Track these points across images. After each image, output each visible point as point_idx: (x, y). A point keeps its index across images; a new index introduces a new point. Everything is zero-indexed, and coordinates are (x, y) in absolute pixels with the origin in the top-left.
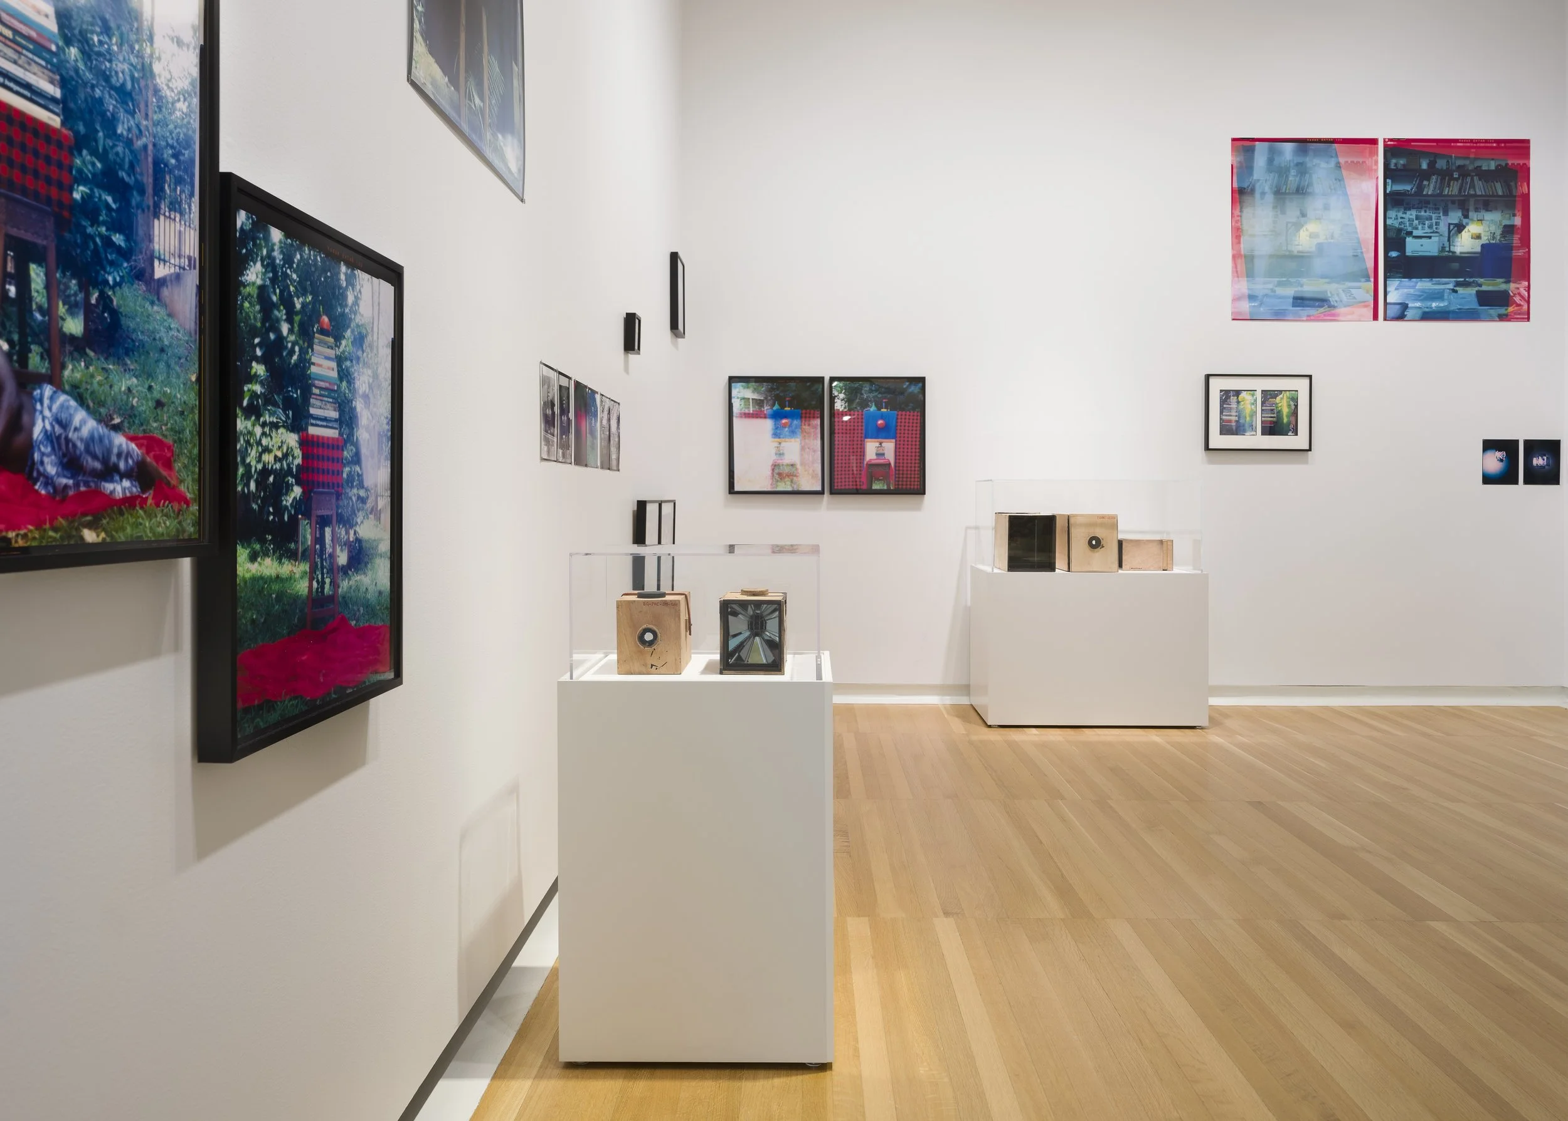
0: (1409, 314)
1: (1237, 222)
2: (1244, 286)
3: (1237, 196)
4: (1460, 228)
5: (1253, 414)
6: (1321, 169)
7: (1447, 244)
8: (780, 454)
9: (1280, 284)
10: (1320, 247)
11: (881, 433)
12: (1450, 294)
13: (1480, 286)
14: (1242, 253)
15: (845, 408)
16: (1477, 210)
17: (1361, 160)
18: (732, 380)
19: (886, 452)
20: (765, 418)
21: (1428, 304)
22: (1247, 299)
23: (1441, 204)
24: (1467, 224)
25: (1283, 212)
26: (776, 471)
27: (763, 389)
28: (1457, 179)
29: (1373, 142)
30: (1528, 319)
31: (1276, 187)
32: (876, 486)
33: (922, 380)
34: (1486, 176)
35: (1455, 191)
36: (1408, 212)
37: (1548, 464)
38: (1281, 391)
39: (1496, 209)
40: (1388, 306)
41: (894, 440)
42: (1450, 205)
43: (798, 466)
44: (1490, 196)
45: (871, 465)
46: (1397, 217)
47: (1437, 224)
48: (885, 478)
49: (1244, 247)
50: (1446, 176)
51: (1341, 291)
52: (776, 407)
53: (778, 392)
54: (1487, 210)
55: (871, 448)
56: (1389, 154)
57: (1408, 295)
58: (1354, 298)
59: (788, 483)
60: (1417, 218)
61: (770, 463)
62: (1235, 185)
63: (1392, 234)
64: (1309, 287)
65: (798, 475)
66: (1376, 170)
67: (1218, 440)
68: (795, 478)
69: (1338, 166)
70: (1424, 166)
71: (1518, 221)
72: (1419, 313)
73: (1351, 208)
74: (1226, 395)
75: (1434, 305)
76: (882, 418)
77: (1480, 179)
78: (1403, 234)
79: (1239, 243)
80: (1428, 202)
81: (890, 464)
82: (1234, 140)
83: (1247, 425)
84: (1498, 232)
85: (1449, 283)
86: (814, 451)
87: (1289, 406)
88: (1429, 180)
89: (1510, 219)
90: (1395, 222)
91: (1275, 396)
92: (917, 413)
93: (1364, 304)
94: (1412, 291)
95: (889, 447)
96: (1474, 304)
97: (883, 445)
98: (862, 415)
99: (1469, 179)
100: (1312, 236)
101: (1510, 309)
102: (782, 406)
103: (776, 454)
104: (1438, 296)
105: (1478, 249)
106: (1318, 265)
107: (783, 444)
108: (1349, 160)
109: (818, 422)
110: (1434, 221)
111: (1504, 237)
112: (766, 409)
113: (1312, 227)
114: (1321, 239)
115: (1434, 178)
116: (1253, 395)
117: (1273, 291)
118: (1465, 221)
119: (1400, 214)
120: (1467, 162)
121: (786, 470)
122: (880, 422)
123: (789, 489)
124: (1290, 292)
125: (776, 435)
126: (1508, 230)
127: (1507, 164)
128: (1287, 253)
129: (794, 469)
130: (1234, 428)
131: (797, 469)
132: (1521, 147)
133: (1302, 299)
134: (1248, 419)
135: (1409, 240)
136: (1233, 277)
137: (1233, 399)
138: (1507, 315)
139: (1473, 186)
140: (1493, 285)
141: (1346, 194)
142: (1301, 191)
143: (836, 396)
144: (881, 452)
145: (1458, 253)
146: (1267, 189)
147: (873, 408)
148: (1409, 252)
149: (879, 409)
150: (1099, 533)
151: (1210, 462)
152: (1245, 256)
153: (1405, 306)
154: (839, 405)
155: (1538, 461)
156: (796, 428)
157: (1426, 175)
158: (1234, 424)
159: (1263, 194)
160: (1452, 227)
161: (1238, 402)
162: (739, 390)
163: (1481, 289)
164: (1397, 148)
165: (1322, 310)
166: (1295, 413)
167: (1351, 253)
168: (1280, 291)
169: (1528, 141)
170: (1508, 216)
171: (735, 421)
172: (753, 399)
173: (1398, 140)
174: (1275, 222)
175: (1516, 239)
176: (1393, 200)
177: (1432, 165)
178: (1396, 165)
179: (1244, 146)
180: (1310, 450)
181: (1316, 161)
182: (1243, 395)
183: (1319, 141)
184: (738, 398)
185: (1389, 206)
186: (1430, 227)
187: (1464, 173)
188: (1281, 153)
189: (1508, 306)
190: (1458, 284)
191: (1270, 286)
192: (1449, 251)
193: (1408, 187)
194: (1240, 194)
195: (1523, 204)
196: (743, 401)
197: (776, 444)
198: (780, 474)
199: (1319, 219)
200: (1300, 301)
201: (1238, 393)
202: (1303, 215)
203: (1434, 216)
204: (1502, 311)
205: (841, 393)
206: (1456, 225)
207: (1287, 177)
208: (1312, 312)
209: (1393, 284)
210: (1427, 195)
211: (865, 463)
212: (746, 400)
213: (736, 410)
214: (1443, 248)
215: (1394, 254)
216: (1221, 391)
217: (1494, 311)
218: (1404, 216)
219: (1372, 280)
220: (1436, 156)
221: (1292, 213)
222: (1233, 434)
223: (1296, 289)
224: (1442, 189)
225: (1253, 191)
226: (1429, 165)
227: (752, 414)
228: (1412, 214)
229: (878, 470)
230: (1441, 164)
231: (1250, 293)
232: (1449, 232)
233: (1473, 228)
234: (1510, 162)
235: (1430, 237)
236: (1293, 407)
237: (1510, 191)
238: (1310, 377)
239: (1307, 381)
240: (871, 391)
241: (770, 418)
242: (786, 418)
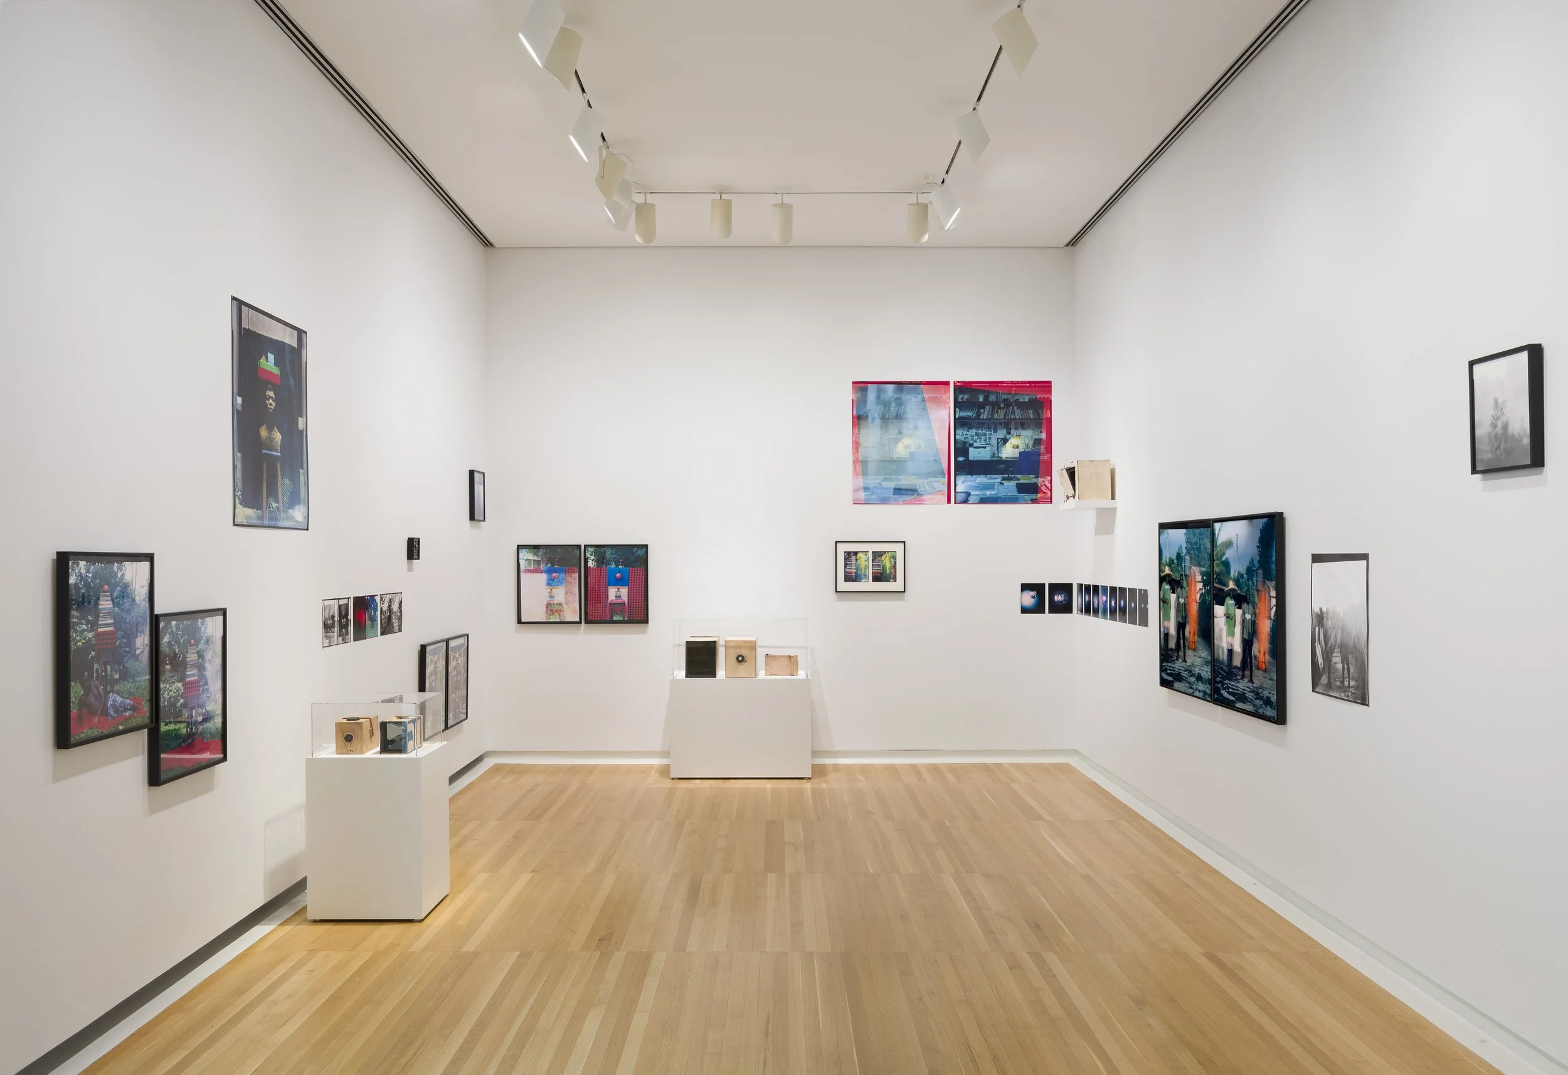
0: (971, 499)
1: (856, 438)
2: (861, 482)
3: (856, 420)
4: (1005, 441)
5: (867, 567)
6: (912, 402)
7: (996, 452)
8: (552, 597)
9: (885, 480)
10: (911, 454)
11: (619, 582)
12: (998, 485)
13: (1019, 480)
14: (860, 459)
15: (595, 565)
16: (1016, 429)
17: (938, 396)
18: (519, 547)
19: (622, 595)
20: (542, 572)
21: (984, 492)
22: (863, 490)
23: (992, 425)
24: (1010, 438)
25: (887, 431)
26: (549, 608)
27: (540, 554)
28: (1003, 408)
29: (947, 383)
30: (1051, 502)
31: (882, 414)
32: (615, 618)
33: (646, 546)
34: (1022, 406)
35: (1002, 416)
36: (971, 431)
37: (1065, 600)
38: (885, 552)
39: (1029, 428)
40: (957, 494)
41: (627, 587)
42: (998, 426)
43: (564, 605)
44: (1025, 419)
45: (611, 604)
46: (962, 434)
47: (990, 438)
48: (622, 612)
49: (861, 456)
50: (995, 406)
51: (925, 484)
52: (549, 565)
53: (550, 555)
54: (1023, 429)
55: (612, 592)
56: (957, 392)
57: (971, 487)
58: (935, 488)
59: (557, 616)
60: (976, 434)
61: (545, 602)
62: (855, 413)
63: (959, 446)
64: (905, 482)
65: (563, 611)
66: (949, 402)
67: (844, 586)
68: (561, 613)
69: (924, 400)
70: (981, 399)
71: (1043, 436)
72: (977, 499)
73: (932, 429)
74: (848, 555)
75: (988, 493)
76: (619, 572)
77: (1018, 408)
78: (967, 445)
79: (858, 452)
80: (984, 424)
81: (625, 603)
82: (854, 383)
83: (862, 576)
84: (1031, 444)
85: (998, 479)
86: (575, 595)
87: (890, 562)
88: (984, 408)
89: (1038, 434)
90: (961, 437)
91: (882, 555)
92: (642, 569)
93: (940, 492)
94: (973, 484)
95: (624, 591)
96: (1014, 492)
97: (620, 590)
98: (606, 570)
99: (1011, 408)
100: (906, 447)
101: (1039, 495)
102: (553, 565)
103: (549, 597)
104: (990, 487)
105: (1018, 456)
106: (911, 467)
107: (554, 590)
108: (931, 396)
109: (577, 575)
110: (988, 436)
111: (1035, 447)
112: (542, 566)
113: (906, 441)
114: (913, 449)
115: (988, 407)
116: (866, 555)
117: (880, 484)
118: (1008, 436)
119: (965, 432)
120: (1010, 397)
121: (556, 607)
122: (618, 575)
123: (559, 620)
124: (892, 485)
125: (549, 584)
126: (1037, 442)
127: (1036, 398)
128: (889, 459)
129: (560, 607)
130: (854, 577)
131: (563, 607)
132: (1046, 386)
133: (900, 489)
134: (863, 571)
135: (971, 449)
136: (853, 475)
137: (853, 558)
138: (1036, 500)
139: (1013, 412)
140: (1029, 479)
141: (929, 419)
142: (899, 417)
143: (589, 558)
144: (619, 595)
145: (1004, 458)
146: (876, 416)
147: (613, 566)
148: (971, 458)
149: (617, 566)
150: (744, 652)
151: (840, 600)
152: (862, 461)
153: (968, 494)
154: (591, 564)
155: (1058, 598)
156: (562, 579)
157: (982, 406)
158: (854, 574)
159: (874, 419)
160: (999, 441)
161: (856, 560)
162: (525, 555)
163: (1019, 482)
164: (963, 387)
165: (912, 497)
166: (895, 567)
167: (932, 459)
168: (885, 484)
169: (1050, 382)
170: (1037, 433)
171: (522, 575)
172: (533, 560)
173: (963, 382)
174: (881, 438)
175: (1042, 449)
176: (960, 423)
177: (986, 398)
178: (962, 399)
179: (861, 387)
180: (904, 591)
181: (909, 397)
182: (860, 555)
183: (911, 383)
184: (523, 559)
185: (958, 427)
186: (985, 440)
187: (1007, 403)
188: (885, 391)
189: (1037, 493)
190: (1004, 479)
191: (879, 481)
192: (998, 457)
193: (970, 414)
194: (859, 419)
195: (1046, 424)
196: (527, 561)
197: (549, 590)
198: (551, 610)
199: (911, 436)
200: (898, 491)
201: (856, 553)
202: (900, 433)
203: (987, 433)
204: (1034, 496)
205: (592, 555)
206: (1002, 439)
207: (890, 407)
208: (907, 498)
209: (960, 479)
210: (983, 419)
211: (608, 602)
212: (529, 560)
213: (522, 567)
214: (994, 454)
215: (961, 459)
216: (845, 552)
217: (1028, 497)
218: (968, 433)
219: (947, 476)
220: (989, 392)
221: (893, 431)
222: (853, 581)
223: (896, 483)
224: (993, 415)
225: (866, 417)
226: (984, 398)
227: (533, 570)
228: (973, 432)
229: (617, 607)
230: (992, 398)
231: (864, 485)
232: (998, 444)
233: (1013, 441)
234: (1038, 396)
235: (985, 448)
236: (893, 563)
237: (1039, 416)
238: (904, 542)
239: (902, 545)
240: (612, 554)
241: (545, 573)
242: (555, 572)
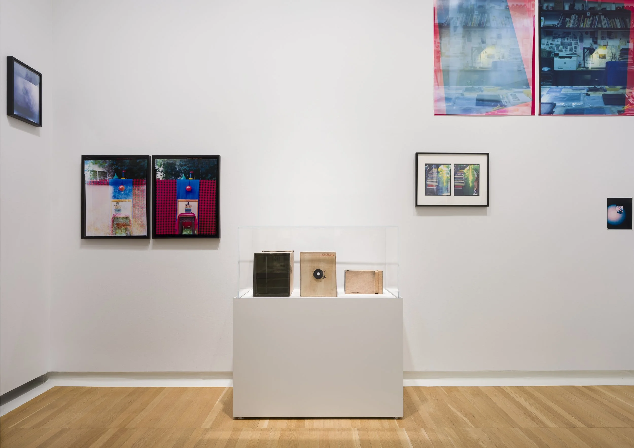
0: (556, 110)
1: (437, 47)
2: (442, 92)
3: (437, 29)
4: (591, 51)
5: (448, 180)
6: (495, 10)
7: (582, 62)
8: (118, 210)
9: (467, 90)
10: (495, 64)
11: (189, 195)
12: (585, 97)
13: (605, 91)
14: (441, 69)
16: (603, 38)
17: (523, 4)
18: (85, 158)
19: (192, 208)
20: (107, 185)
21: (570, 103)
22: (444, 101)
23: (578, 34)
24: (596, 48)
25: (470, 40)
26: (115, 222)
27: (106, 165)
28: (589, 17)
31: (465, 23)
32: (185, 233)
33: (217, 158)
34: (609, 15)
35: (588, 25)
36: (556, 40)
38: (467, 165)
39: (616, 37)
40: (542, 105)
42: (584, 34)
43: (131, 218)
44: (612, 29)
45: (181, 218)
46: (548, 44)
47: (576, 48)
48: (192, 226)
49: (442, 64)
50: (581, 14)
51: (509, 94)
52: (116, 177)
53: (117, 167)
54: (610, 38)
55: (182, 206)
57: (556, 98)
58: (519, 100)
59: (124, 230)
60: (562, 44)
61: (111, 217)
62: (436, 21)
63: (544, 55)
64: (487, 92)
65: (130, 225)
66: (534, 11)
67: (424, 199)
68: (128, 227)
69: (507, 8)
70: (567, 8)
71: (631, 46)
72: (563, 110)
73: (515, 37)
74: (429, 168)
75: (573, 104)
76: (189, 184)
77: (605, 17)
78: (552, 55)
79: (439, 61)
80: (569, 33)
81: (195, 216)
83: (444, 188)
84: (618, 54)
85: (584, 89)
86: (142, 208)
87: (474, 174)
88: (570, 17)
89: (626, 45)
90: (547, 47)
91: (464, 168)
92: (214, 181)
93: (524, 103)
94: (558, 95)
95: (194, 205)
96: (600, 103)
97: (191, 203)
99: (597, 17)
100: (489, 57)
101: (626, 107)
102: (120, 177)
103: (115, 210)
105: (604, 65)
106: (494, 77)
107: (120, 203)
108: (515, 4)
109: (145, 187)
110: (573, 46)
111: (622, 57)
112: (109, 178)
113: (489, 50)
114: (496, 59)
115: (573, 16)
116: (448, 167)
117: (462, 94)
118: (595, 46)
119: (550, 42)
120: (596, 5)
121: (122, 221)
122: (188, 187)
123: (124, 234)
124: (474, 95)
125: (115, 197)
126: (625, 52)
127: (623, 7)
128: (472, 69)
129: (128, 221)
130: (435, 190)
131: (130, 221)
133: (483, 100)
134: (445, 185)
135: (556, 59)
136: (435, 85)
137: (434, 170)
138: (623, 111)
139: (600, 21)
140: (614, 90)
141: (513, 28)
142: (482, 26)
143: (157, 169)
144: (189, 208)
145: (590, 68)
146: (458, 24)
147: (183, 178)
148: (556, 68)
149: (187, 178)
151: (419, 214)
152: (443, 71)
153: (553, 105)
154: (160, 176)
156: (130, 192)
157: (568, 15)
158: (435, 188)
159: (455, 27)
160: (586, 50)
161: (438, 173)
162: (89, 166)
163: (605, 93)
165: (497, 109)
166: (478, 179)
167: (516, 68)
168: (467, 95)
170: (624, 42)
171: (87, 187)
172: (99, 172)
174: (463, 47)
175: (630, 59)
176: (545, 32)
177: (572, 7)
178: (547, 7)
180: (488, 205)
181: (492, 5)
182: (441, 167)
184: (89, 171)
185: (542, 36)
186: (571, 50)
187: (594, 12)
189: (624, 105)
190: (590, 90)
191: (461, 91)
192: (584, 67)
193: (555, 23)
194: (440, 28)
196: (92, 173)
197: (115, 203)
198: (118, 224)
199: (494, 45)
200: (481, 102)
201: (437, 166)
202: (483, 42)
203: (573, 42)
204: (620, 108)
205: (161, 167)
206: (589, 49)
207: (472, 16)
208: (490, 109)
209: (545, 90)
210: (569, 28)
211: (178, 216)
212: (94, 172)
213: (87, 179)
214: (580, 65)
215: (546, 69)
216: (426, 165)
217: (615, 109)
218: (553, 42)
219: (531, 87)
221: (475, 40)
222: (434, 194)
223: (478, 94)
224: (579, 24)
225: (448, 26)
226: (570, 7)
227: (99, 182)
228: (558, 41)
229: (187, 220)
230: (578, 6)
231: (447, 96)
232: (584, 53)
233: (600, 51)
234: (626, 5)
235: (571, 57)
236: (477, 175)
237: (626, 25)
238: (488, 154)
239: (486, 157)
240: (182, 165)
241: (112, 185)
242: (122, 185)
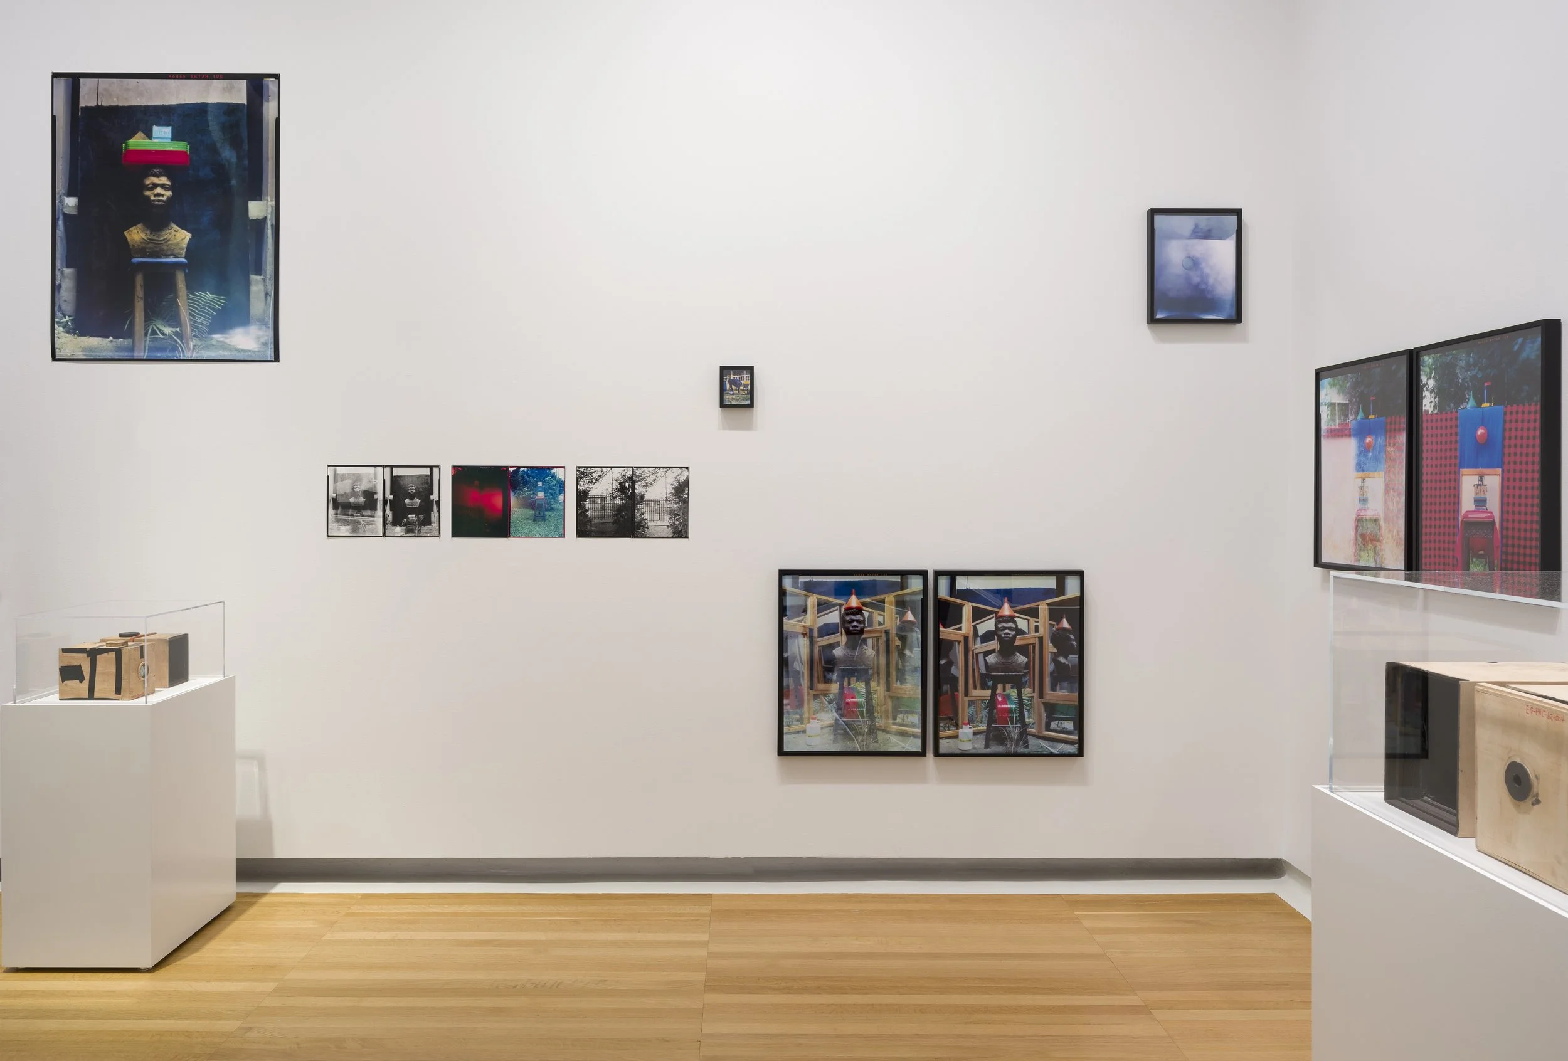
8: (1363, 500)
11: (1483, 455)
15: (1435, 407)
18: (1319, 374)
19: (1488, 496)
20: (1350, 436)
26: (1360, 531)
27: (1348, 385)
32: (1475, 569)
33: (1556, 326)
41: (1499, 471)
43: (1382, 523)
45: (1469, 525)
48: (1486, 551)
52: (1361, 415)
53: (1362, 388)
55: (1468, 488)
59: (1371, 552)
61: (1354, 516)
65: (1381, 538)
68: (1378, 544)
76: (1483, 424)
81: (1494, 522)
86: (1399, 495)
95: (1493, 481)
97: (1486, 479)
98: (1456, 419)
102: (1366, 413)
103: (1360, 500)
107: (1367, 480)
109: (1404, 439)
112: (1352, 420)
121: (1369, 528)
122: (1480, 431)
123: (1372, 563)
125: (1360, 467)
129: (1377, 528)
131: (1380, 528)
143: (1424, 385)
144: (1482, 496)
147: (1471, 404)
149: (1479, 403)
154: (1428, 403)
156: (1380, 452)
162: (1327, 391)
171: (1324, 442)
172: (1339, 404)
184: (1325, 405)
196: (1329, 408)
197: (1360, 483)
198: (1363, 536)
205: (1430, 378)
211: (1460, 519)
212: (1332, 405)
213: (1324, 426)
227: (1338, 430)
229: (1474, 533)
240: (1468, 367)
241: (1355, 436)
242: (1370, 433)
